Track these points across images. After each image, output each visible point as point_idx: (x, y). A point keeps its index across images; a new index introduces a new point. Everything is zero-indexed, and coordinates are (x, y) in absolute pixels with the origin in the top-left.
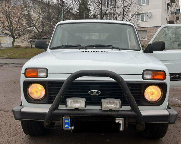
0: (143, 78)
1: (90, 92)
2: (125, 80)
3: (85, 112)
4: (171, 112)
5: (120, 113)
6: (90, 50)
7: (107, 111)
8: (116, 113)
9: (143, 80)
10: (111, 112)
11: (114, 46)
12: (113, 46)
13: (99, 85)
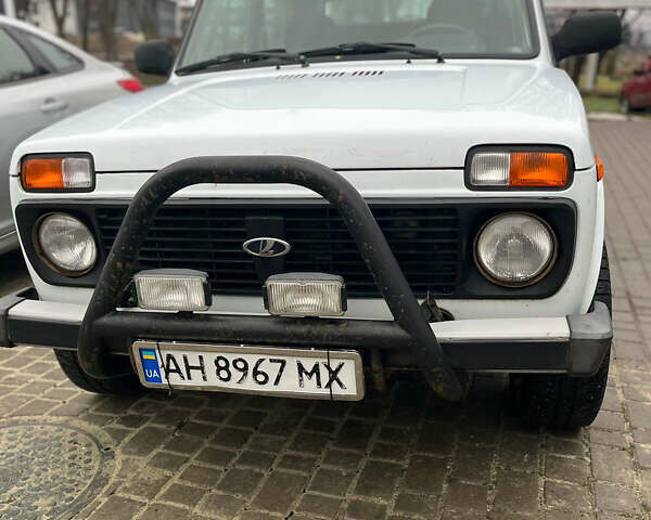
0: (469, 184)
1: (249, 246)
2: (363, 192)
3: (208, 325)
4: (581, 330)
5: (342, 329)
6: (316, 68)
7: (295, 320)
8: (330, 328)
9: (465, 192)
10: (309, 326)
11: (420, 45)
12: (413, 46)
13: (282, 218)
